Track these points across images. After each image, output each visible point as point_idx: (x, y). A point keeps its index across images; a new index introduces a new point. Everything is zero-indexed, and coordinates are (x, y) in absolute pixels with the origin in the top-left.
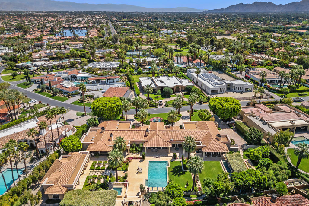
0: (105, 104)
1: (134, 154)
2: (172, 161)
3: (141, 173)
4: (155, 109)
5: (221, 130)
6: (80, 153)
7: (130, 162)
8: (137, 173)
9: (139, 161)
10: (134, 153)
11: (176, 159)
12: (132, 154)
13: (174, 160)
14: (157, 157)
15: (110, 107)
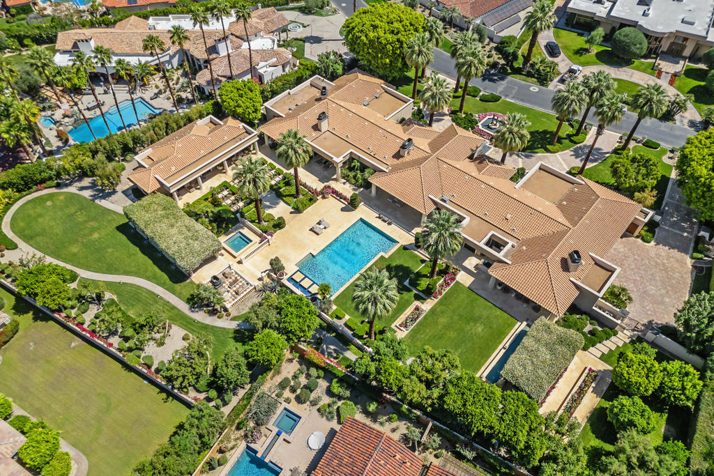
0: (372, 25)
1: (349, 185)
2: (405, 248)
3: (318, 234)
4: (535, 88)
5: (653, 243)
6: (241, 127)
7: (324, 197)
8: (311, 230)
9: (344, 206)
10: (350, 183)
11: (419, 250)
12: (344, 183)
13: (415, 248)
14: (386, 219)
15: (378, 38)
